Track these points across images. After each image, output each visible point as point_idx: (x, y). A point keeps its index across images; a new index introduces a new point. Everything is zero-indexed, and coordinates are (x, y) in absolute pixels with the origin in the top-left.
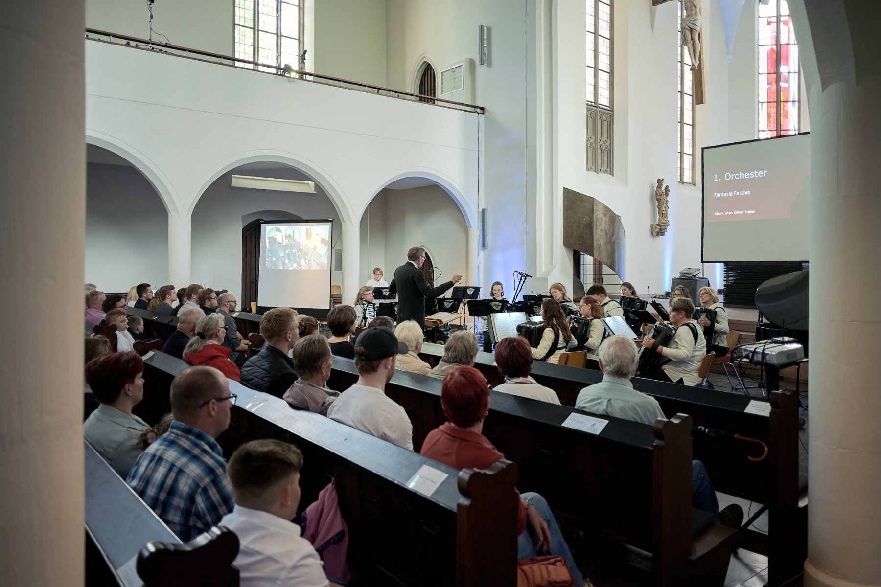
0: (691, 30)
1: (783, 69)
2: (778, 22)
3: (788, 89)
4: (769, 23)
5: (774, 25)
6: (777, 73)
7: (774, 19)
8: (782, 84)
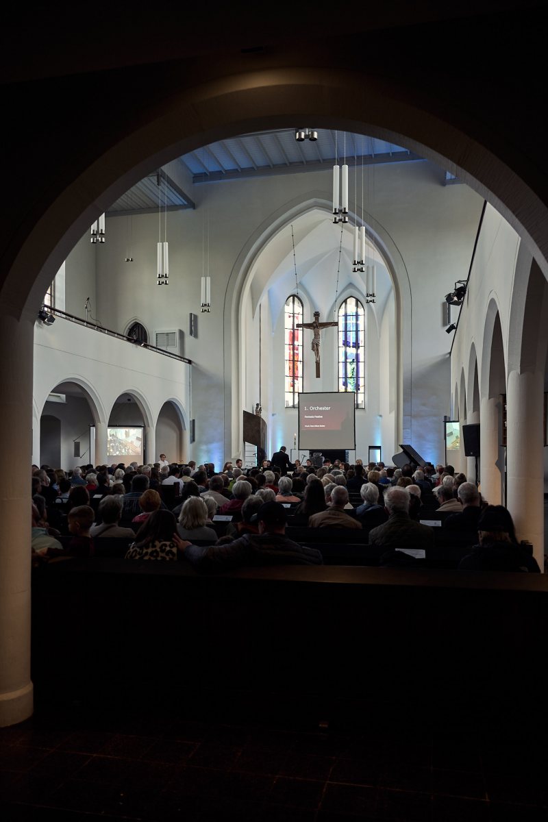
0: (317, 345)
1: (296, 343)
2: (293, 317)
3: (298, 354)
4: (290, 317)
5: (292, 318)
6: (293, 345)
7: (292, 315)
8: (296, 351)
